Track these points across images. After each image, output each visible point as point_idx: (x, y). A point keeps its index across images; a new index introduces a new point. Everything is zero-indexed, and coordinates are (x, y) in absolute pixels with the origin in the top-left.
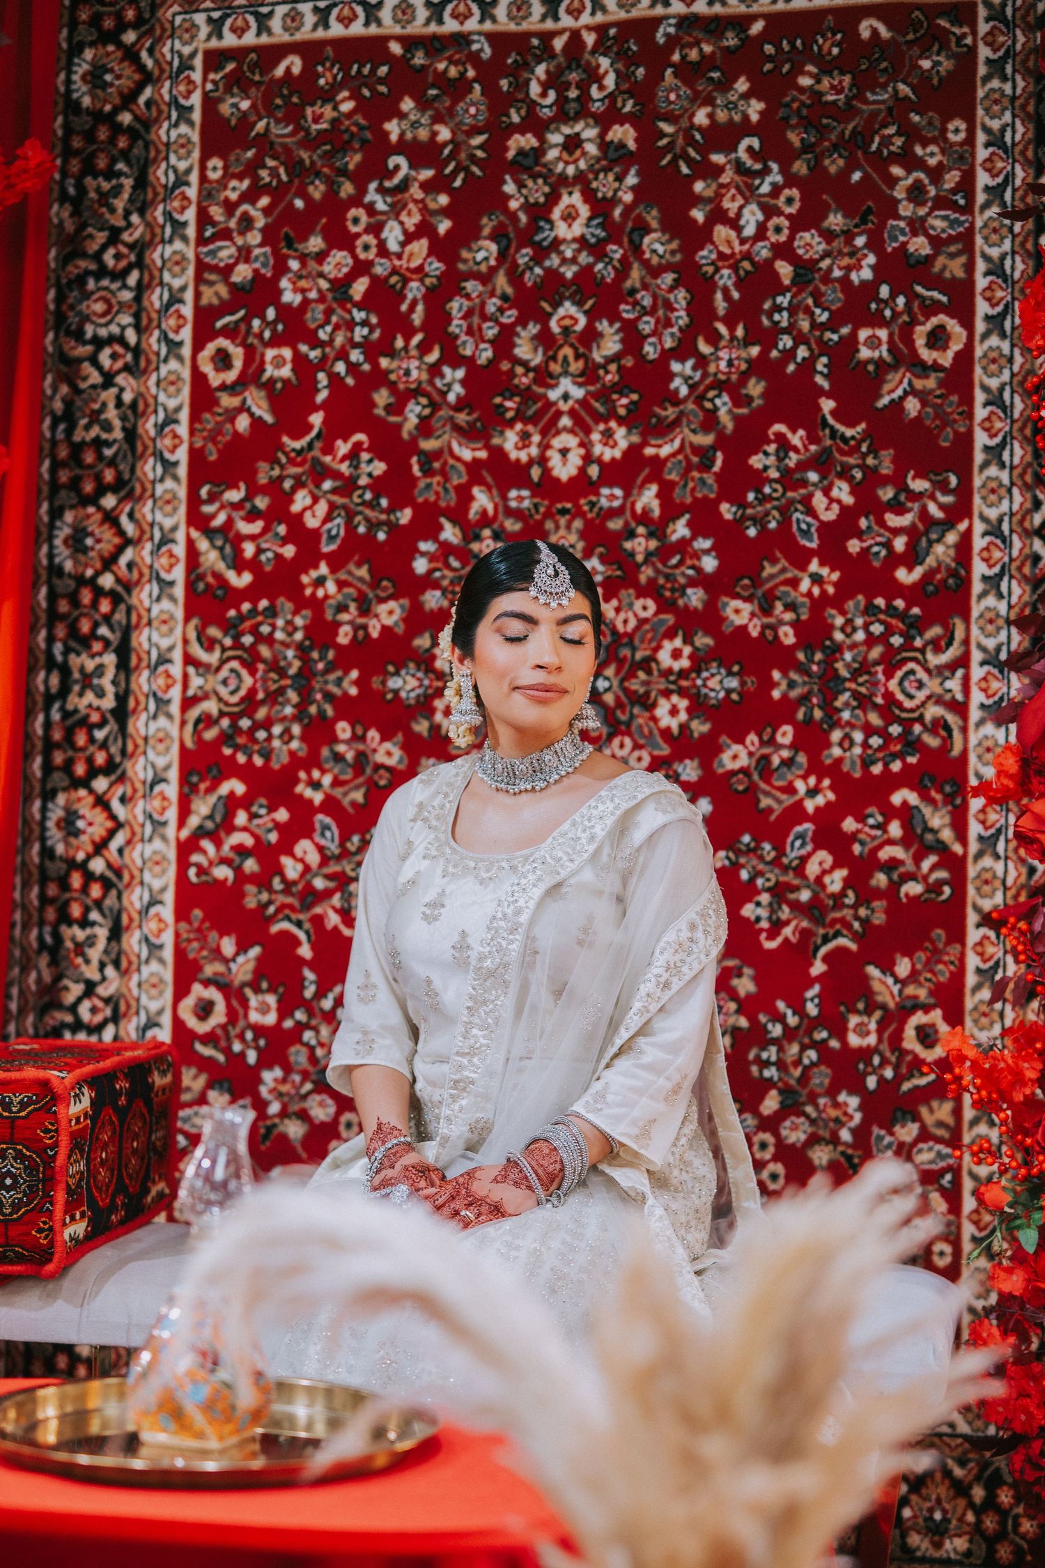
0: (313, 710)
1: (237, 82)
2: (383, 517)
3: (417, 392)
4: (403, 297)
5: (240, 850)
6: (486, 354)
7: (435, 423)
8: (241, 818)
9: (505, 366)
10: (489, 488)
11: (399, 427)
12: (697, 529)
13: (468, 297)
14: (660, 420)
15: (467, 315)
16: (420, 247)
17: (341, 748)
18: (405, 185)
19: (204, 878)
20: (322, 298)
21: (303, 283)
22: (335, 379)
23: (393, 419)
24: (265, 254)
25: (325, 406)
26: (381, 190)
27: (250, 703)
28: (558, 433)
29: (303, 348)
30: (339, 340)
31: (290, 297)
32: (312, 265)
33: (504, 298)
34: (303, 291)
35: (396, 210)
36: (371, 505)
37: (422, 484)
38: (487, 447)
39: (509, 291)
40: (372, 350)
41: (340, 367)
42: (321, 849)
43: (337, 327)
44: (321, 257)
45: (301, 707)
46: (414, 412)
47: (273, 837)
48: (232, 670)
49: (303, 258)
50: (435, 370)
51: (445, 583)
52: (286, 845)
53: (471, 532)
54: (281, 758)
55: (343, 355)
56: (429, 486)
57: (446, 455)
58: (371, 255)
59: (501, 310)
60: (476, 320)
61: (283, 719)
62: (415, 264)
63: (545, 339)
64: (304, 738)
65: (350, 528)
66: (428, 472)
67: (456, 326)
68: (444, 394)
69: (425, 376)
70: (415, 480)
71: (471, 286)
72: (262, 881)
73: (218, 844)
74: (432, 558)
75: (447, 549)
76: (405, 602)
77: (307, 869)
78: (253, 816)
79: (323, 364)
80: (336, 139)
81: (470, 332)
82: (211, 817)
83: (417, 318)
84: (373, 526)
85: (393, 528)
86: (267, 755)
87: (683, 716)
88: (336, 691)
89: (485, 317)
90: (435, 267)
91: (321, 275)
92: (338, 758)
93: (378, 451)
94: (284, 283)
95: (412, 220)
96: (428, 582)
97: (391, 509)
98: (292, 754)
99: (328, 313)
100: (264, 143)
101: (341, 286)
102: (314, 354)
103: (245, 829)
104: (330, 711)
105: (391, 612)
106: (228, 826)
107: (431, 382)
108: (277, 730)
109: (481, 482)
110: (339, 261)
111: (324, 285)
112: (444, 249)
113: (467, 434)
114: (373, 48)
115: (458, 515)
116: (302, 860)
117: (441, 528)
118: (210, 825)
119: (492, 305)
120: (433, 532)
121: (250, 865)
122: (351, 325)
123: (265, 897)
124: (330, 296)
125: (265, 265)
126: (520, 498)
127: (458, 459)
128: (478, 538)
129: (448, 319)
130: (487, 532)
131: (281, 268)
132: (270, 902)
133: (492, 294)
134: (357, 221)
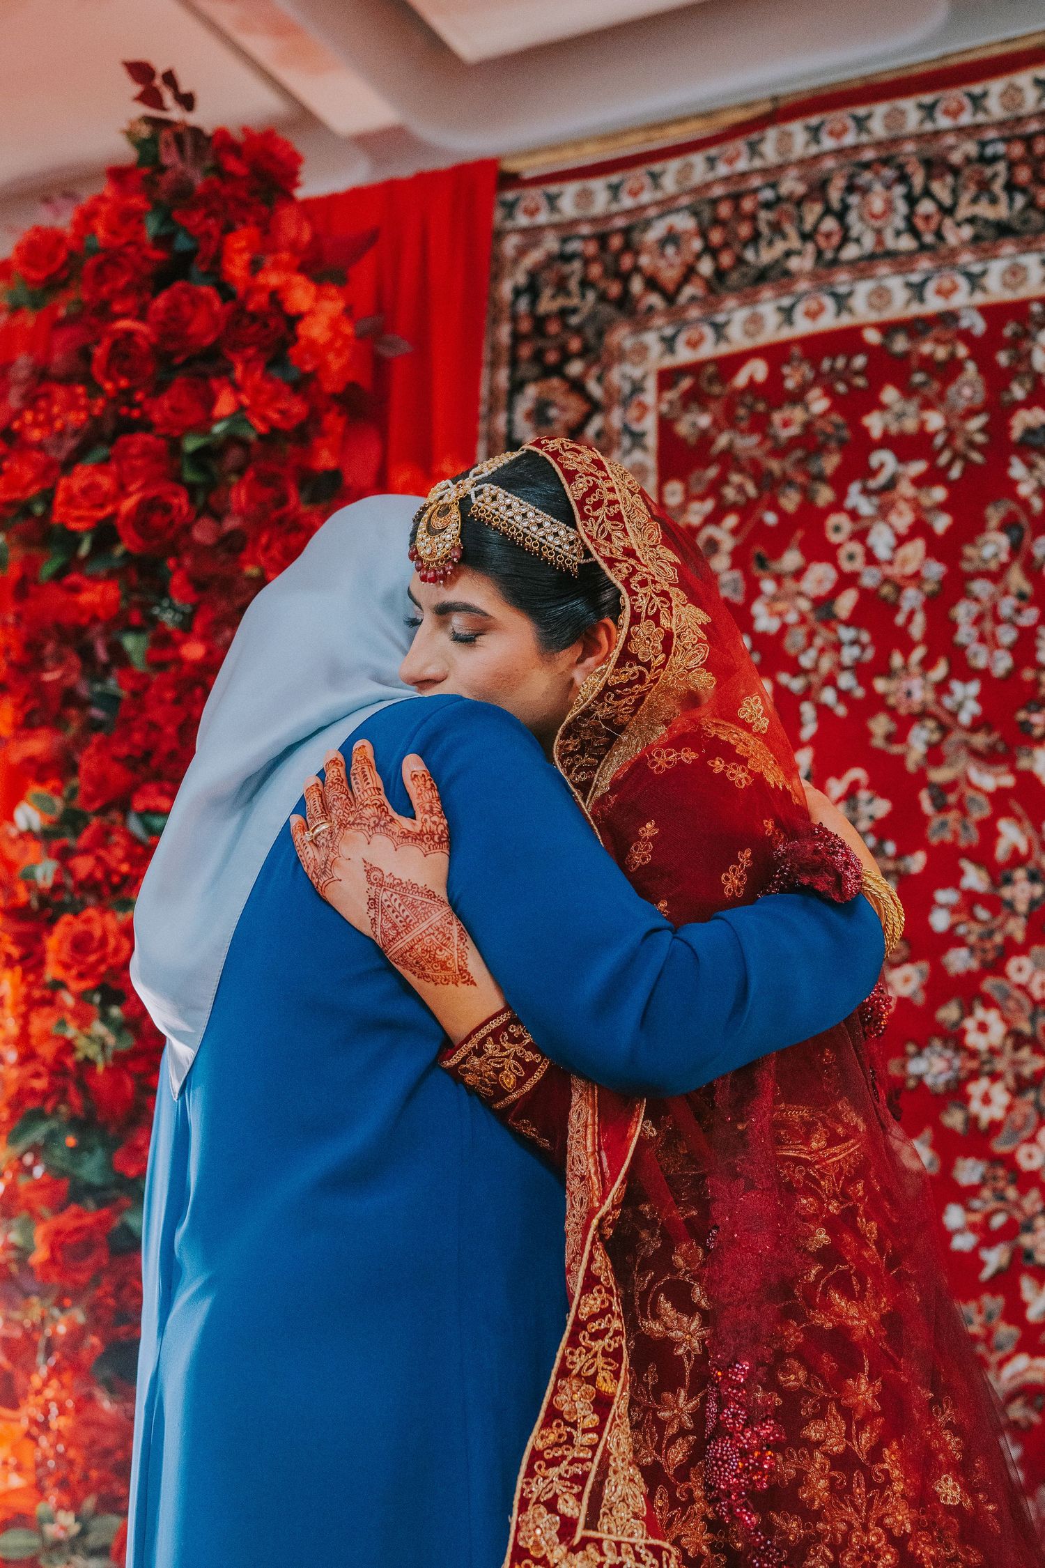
1: (696, 398)
3: (922, 715)
4: (896, 608)
6: (1002, 663)
7: (947, 748)
9: (1028, 674)
10: (1019, 820)
11: (901, 759)
13: (977, 600)
15: (978, 620)
16: (916, 548)
18: (892, 483)
20: (803, 620)
21: (780, 606)
22: (823, 712)
23: (896, 749)
24: (734, 581)
26: (866, 492)
29: (784, 678)
30: (826, 664)
31: (765, 622)
32: (789, 584)
33: (1021, 596)
34: (780, 615)
35: (884, 512)
37: (935, 822)
38: (1014, 771)
39: (1027, 588)
40: (864, 672)
41: (828, 696)
43: (822, 651)
44: (798, 574)
46: (919, 739)
49: (778, 579)
50: (942, 688)
51: (972, 939)
53: (1000, 875)
55: (830, 681)
56: (944, 825)
57: (963, 786)
58: (858, 564)
59: (1018, 611)
60: (988, 625)
62: (910, 569)
66: (942, 808)
67: (965, 634)
68: (954, 715)
69: (930, 696)
70: (925, 819)
71: (981, 587)
74: (954, 910)
75: (971, 898)
76: (924, 966)
79: (807, 694)
80: (810, 441)
81: (982, 639)
83: (917, 629)
89: (998, 621)
90: (935, 570)
91: (800, 594)
93: (879, 787)
94: (758, 608)
95: (903, 519)
96: (951, 939)
97: (899, 856)
99: (811, 635)
100: (728, 460)
101: (824, 604)
102: (796, 685)
105: (907, 980)
107: (938, 702)
109: (1009, 813)
110: (820, 577)
111: (804, 605)
112: (943, 548)
113: (988, 758)
114: (848, 340)
115: (983, 854)
117: (961, 873)
119: (1007, 606)
120: (953, 878)
122: (837, 646)
124: (811, 617)
125: (735, 590)
127: (978, 789)
128: (1009, 881)
129: (954, 627)
130: (1020, 874)
131: (753, 592)
133: (1006, 593)
134: (838, 528)
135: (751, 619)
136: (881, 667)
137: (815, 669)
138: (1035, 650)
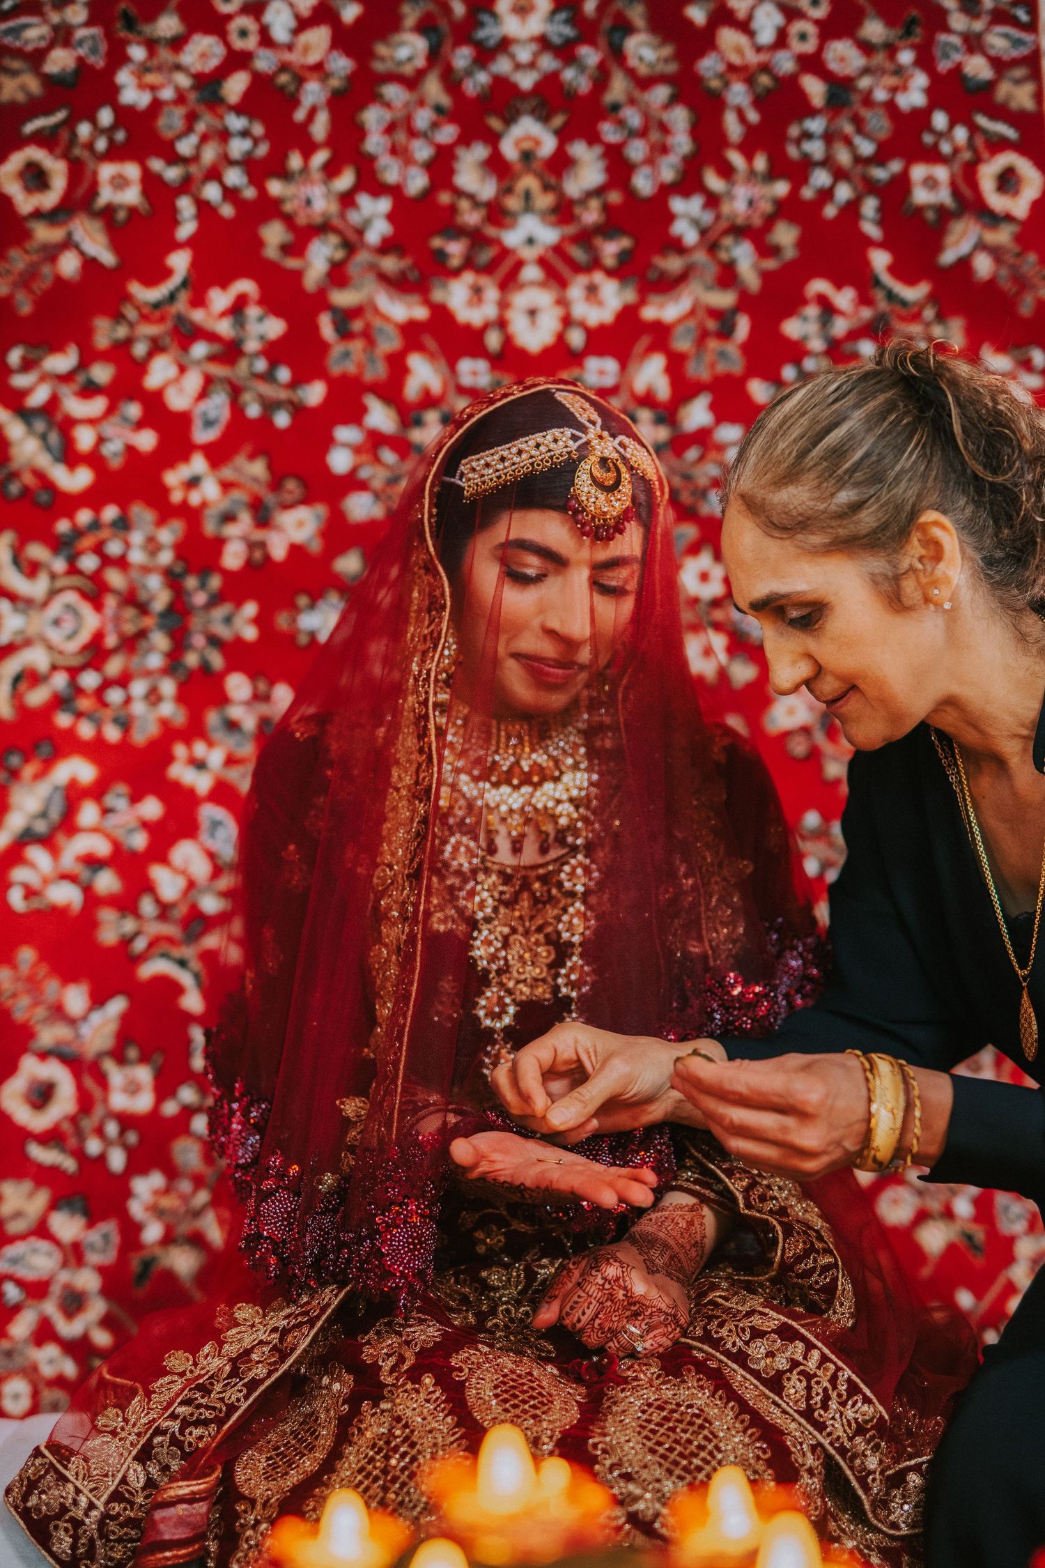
0: (192, 660)
2: (283, 395)
4: (295, 102)
5: (92, 862)
6: (417, 182)
7: (353, 269)
8: (88, 814)
9: (445, 198)
10: (432, 356)
11: (298, 275)
12: (722, 413)
13: (388, 105)
14: (663, 274)
15: (390, 129)
16: (319, 37)
17: (236, 712)
19: (36, 904)
20: (181, 99)
21: (151, 78)
22: (205, 209)
23: (292, 263)
24: (93, 37)
25: (191, 243)
27: (96, 653)
28: (521, 286)
29: (156, 165)
30: (209, 154)
31: (132, 95)
32: (165, 54)
33: (438, 109)
34: (153, 88)
36: (268, 377)
37: (337, 350)
38: (427, 302)
39: (445, 100)
40: (257, 170)
41: (212, 192)
42: (211, 856)
43: (204, 138)
44: (177, 44)
45: (174, 657)
46: (320, 255)
47: (139, 841)
48: (69, 608)
49: (151, 45)
50: (347, 200)
51: (377, 484)
52: (159, 851)
53: (409, 415)
54: (145, 731)
55: (214, 174)
56: (347, 355)
57: (369, 315)
58: (251, 43)
59: (435, 125)
60: (401, 136)
61: (148, 673)
62: (313, 58)
63: (496, 166)
64: (182, 697)
65: (237, 409)
66: (345, 335)
67: (375, 143)
68: (360, 232)
69: (334, 208)
70: (324, 347)
71: (393, 92)
72: (126, 904)
73: (54, 850)
74: (357, 450)
75: (376, 440)
76: (321, 510)
77: (191, 885)
78: (106, 811)
79: (186, 186)
81: (394, 151)
82: (44, 815)
83: (320, 128)
84: (270, 406)
85: (299, 410)
86: (126, 725)
87: (722, 657)
88: (224, 632)
89: (413, 133)
90: (341, 65)
91: (178, 67)
92: (232, 726)
93: (271, 304)
94: (124, 77)
96: (352, 483)
97: (295, 384)
98: (165, 723)
99: (191, 118)
101: (208, 84)
102: (172, 174)
103: (95, 830)
104: (217, 661)
105: (300, 524)
106: (68, 825)
107: (342, 215)
108: (139, 688)
109: (420, 348)
111: (184, 81)
113: (400, 285)
115: (391, 391)
116: (183, 872)
117: (364, 410)
118: (41, 827)
119: (423, 119)
121: (107, 882)
122: (225, 135)
123: (129, 925)
124: (192, 97)
125: (94, 50)
126: (474, 371)
127: (386, 318)
128: (419, 423)
129: (361, 133)
131: (118, 57)
132: (137, 934)
133: (421, 103)
135: (115, 90)
136: (274, 167)
137: (196, 158)
138: (450, 172)
